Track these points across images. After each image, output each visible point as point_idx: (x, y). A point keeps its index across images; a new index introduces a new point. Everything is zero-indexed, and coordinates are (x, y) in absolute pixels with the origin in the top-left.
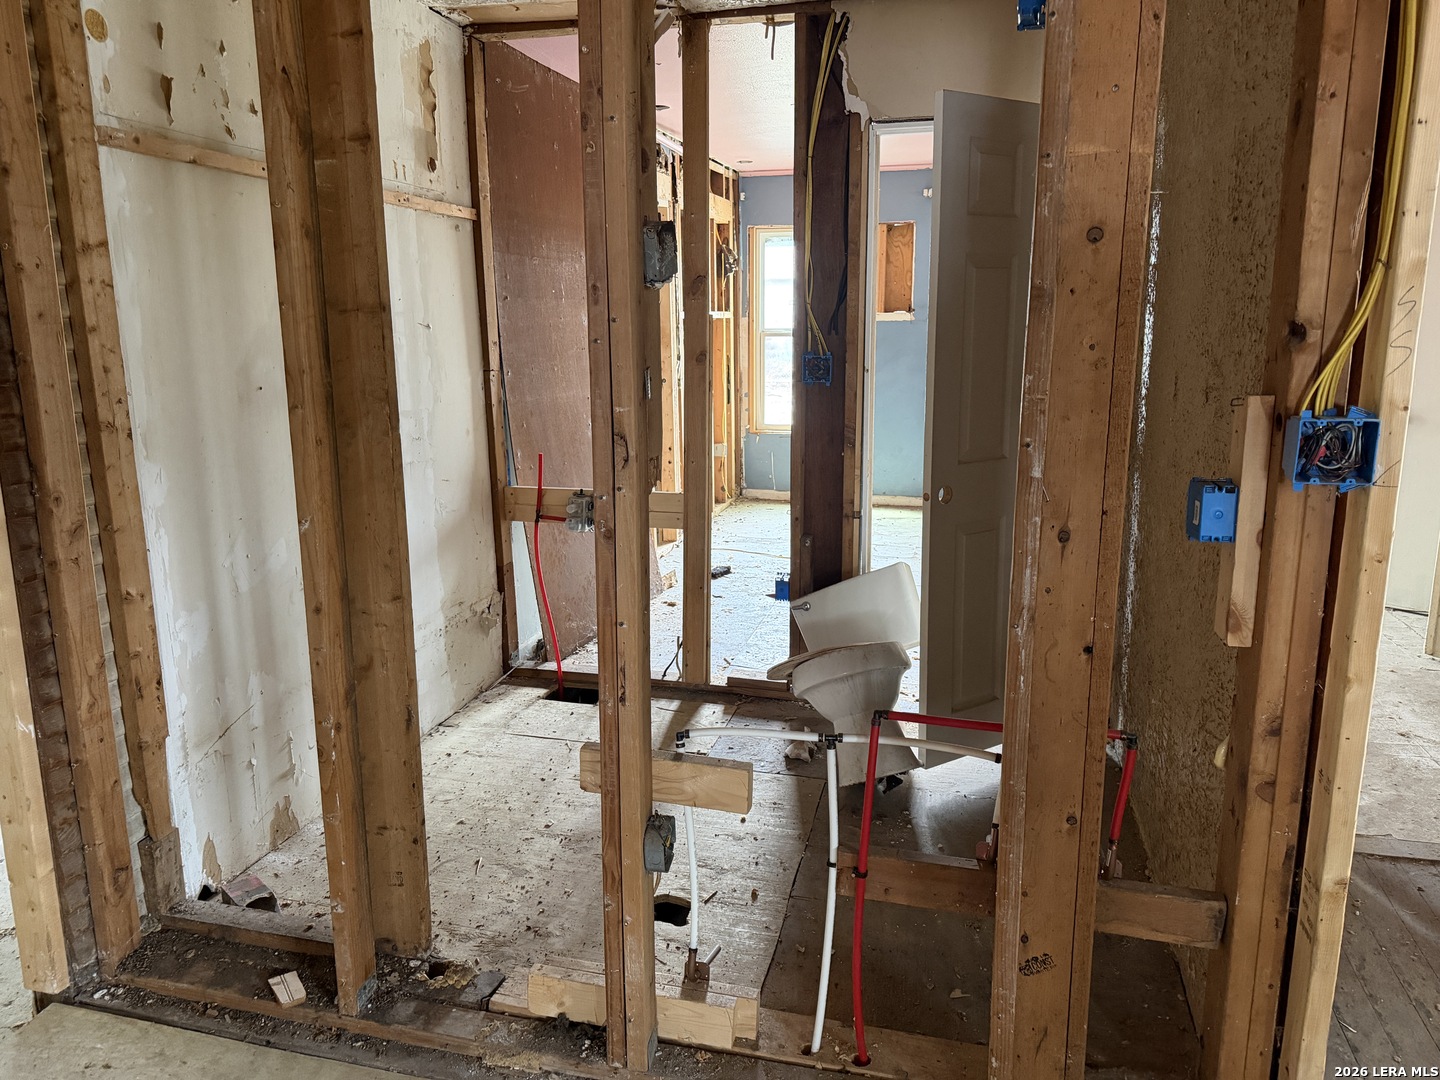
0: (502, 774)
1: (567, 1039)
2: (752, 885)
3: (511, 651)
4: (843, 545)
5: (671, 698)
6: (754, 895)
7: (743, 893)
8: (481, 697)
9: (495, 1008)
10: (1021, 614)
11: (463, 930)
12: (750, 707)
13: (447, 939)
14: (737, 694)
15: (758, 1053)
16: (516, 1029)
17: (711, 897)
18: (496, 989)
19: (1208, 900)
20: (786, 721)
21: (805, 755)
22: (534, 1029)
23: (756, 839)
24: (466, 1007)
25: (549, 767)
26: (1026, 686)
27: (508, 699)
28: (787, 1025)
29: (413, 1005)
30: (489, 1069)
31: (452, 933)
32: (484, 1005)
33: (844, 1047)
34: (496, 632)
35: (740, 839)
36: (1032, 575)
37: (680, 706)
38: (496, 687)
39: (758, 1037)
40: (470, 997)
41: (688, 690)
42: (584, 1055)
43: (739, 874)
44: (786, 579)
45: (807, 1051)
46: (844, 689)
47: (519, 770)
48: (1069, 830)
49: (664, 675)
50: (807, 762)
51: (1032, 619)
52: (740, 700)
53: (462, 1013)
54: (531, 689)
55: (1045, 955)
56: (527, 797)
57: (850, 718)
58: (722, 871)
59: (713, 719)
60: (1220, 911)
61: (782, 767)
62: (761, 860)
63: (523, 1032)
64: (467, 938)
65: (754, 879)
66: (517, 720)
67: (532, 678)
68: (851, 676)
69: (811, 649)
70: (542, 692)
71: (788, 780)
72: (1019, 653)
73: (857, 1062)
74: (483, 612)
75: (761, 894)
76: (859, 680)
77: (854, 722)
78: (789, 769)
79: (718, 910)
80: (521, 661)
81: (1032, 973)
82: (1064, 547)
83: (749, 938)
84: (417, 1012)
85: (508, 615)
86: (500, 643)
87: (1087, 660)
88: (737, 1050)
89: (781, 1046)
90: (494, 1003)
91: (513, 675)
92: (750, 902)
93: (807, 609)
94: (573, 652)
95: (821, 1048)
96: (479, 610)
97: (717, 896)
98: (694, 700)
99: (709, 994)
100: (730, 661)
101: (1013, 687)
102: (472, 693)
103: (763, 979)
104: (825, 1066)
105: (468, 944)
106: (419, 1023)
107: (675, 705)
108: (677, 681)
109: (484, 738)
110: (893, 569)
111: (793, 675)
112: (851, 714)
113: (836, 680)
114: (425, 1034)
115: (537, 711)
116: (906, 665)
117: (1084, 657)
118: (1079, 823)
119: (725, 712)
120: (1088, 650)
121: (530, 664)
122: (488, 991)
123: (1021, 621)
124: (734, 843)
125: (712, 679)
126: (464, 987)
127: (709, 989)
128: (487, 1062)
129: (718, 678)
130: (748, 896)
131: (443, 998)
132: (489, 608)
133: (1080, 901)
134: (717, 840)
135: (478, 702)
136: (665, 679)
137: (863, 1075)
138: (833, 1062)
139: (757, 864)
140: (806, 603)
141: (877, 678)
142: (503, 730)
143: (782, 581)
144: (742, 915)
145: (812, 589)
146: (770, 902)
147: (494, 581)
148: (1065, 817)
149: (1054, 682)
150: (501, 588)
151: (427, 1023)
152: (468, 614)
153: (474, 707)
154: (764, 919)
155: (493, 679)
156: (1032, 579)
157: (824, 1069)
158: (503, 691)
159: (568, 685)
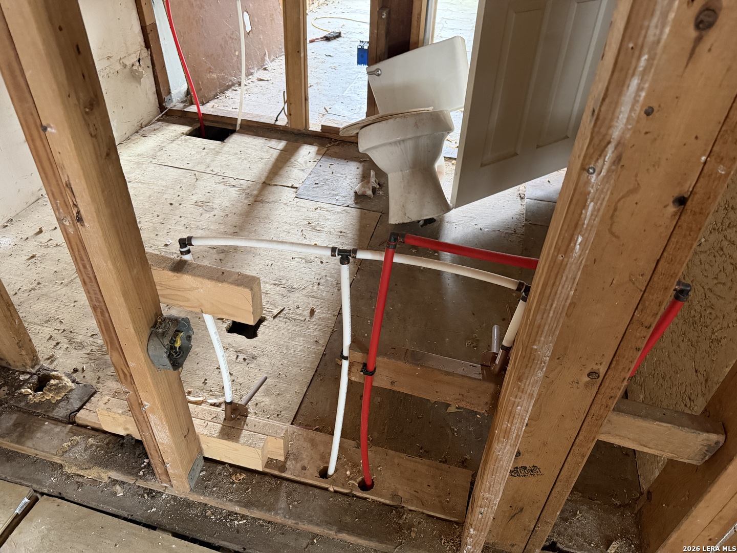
0: (141, 198)
1: (132, 455)
2: (312, 303)
3: (164, 96)
4: (413, 19)
5: (280, 139)
6: (312, 312)
7: (304, 310)
8: (141, 132)
9: (80, 422)
10: (602, 152)
11: (79, 338)
12: (336, 149)
13: (65, 346)
14: (328, 138)
15: (284, 475)
16: (92, 445)
17: (279, 313)
18: (84, 404)
19: (708, 432)
20: (361, 162)
21: (370, 193)
22: (107, 444)
23: (322, 262)
24: (56, 421)
25: (179, 193)
26: (583, 249)
27: (160, 134)
28: (312, 445)
29: (14, 416)
30: (68, 477)
31: (70, 341)
32: (70, 420)
33: (354, 470)
34: (148, 80)
35: (310, 262)
36: (640, 89)
37: (286, 147)
38: (154, 123)
39: (286, 459)
40: (61, 412)
41: (293, 133)
42: (141, 473)
43: (304, 292)
44: (366, 47)
45: (324, 474)
46: (397, 150)
47: (156, 194)
48: (587, 382)
49: (276, 120)
50: (370, 198)
51: (618, 160)
52: (330, 143)
53: (53, 426)
54: (179, 126)
55: (534, 467)
56: (157, 219)
57: (400, 173)
58: (292, 289)
59: (307, 158)
60: (717, 443)
61: (351, 201)
62: (322, 281)
63: (97, 447)
64: (81, 345)
65: (315, 297)
66: (162, 152)
67: (178, 117)
68: (403, 141)
69: (382, 111)
70: (187, 129)
71: (354, 212)
72: (585, 206)
73: (364, 486)
74: (133, 65)
75: (317, 311)
76: (410, 144)
77: (403, 176)
78: (356, 203)
79: (282, 324)
80: (174, 104)
81: (519, 475)
82: (698, 40)
83: (302, 351)
84: (16, 425)
85: (158, 67)
86: (154, 89)
87: (674, 215)
88: (267, 470)
89: (304, 468)
90: (80, 418)
91: (167, 115)
92: (308, 318)
93: (379, 75)
94: (215, 97)
95: (336, 470)
96: (128, 63)
97: (284, 312)
98: (296, 141)
99: (244, 432)
100: (328, 109)
101: (563, 249)
102: (134, 129)
103: (305, 390)
104: (337, 489)
105: (80, 352)
106: (15, 435)
107: (281, 145)
108: (285, 126)
109: (135, 166)
110: (450, 42)
111: (359, 135)
112: (401, 171)
113: (390, 143)
114: (17, 446)
115: (179, 145)
116: (449, 129)
117: (672, 209)
118: (601, 378)
119: (318, 153)
120: (681, 201)
121: (180, 106)
122: (76, 406)
123: (600, 162)
124: (305, 265)
125: (311, 125)
126: (58, 402)
127: (245, 427)
128: (67, 470)
129: (315, 125)
130: (307, 312)
131: (39, 411)
132: (139, 61)
133: (581, 437)
134: (293, 263)
135: (138, 136)
136: (277, 123)
137: (366, 499)
138: (343, 486)
139: (319, 284)
140: (378, 70)
141: (424, 142)
142: (151, 160)
143: (362, 48)
144: (299, 329)
145: (386, 56)
146: (324, 318)
147: (140, 38)
148: (587, 371)
149: (617, 237)
150: (148, 46)
151: (21, 435)
152: (118, 67)
153: (134, 140)
154: (315, 334)
155: (152, 117)
156: (637, 95)
157: (335, 492)
158: (158, 127)
159: (207, 124)
